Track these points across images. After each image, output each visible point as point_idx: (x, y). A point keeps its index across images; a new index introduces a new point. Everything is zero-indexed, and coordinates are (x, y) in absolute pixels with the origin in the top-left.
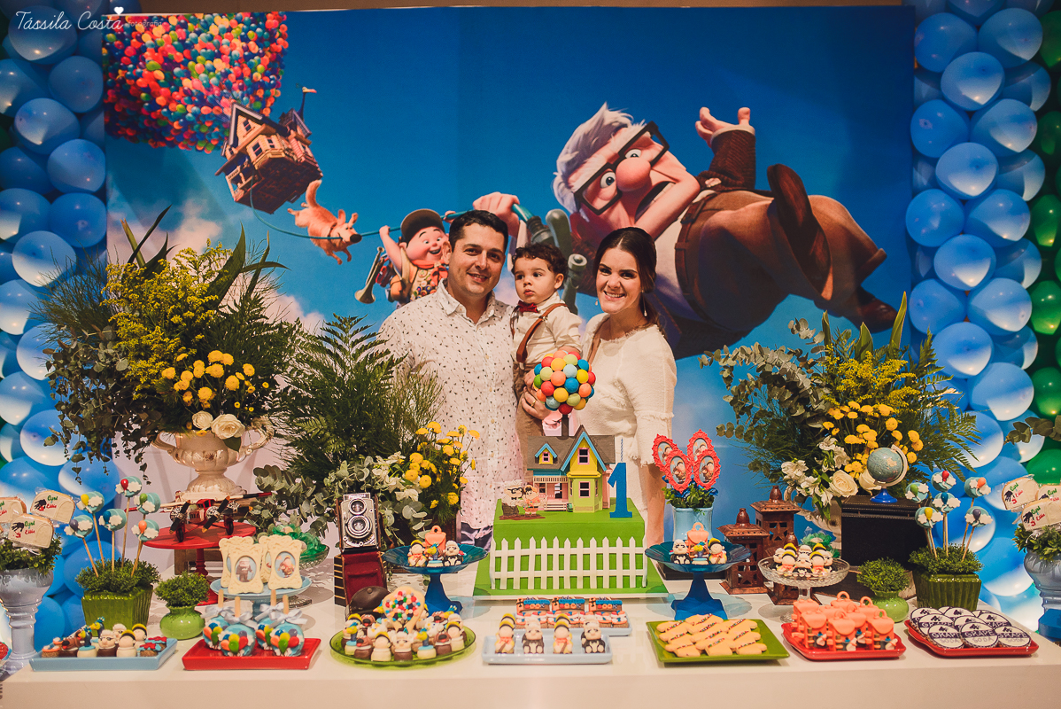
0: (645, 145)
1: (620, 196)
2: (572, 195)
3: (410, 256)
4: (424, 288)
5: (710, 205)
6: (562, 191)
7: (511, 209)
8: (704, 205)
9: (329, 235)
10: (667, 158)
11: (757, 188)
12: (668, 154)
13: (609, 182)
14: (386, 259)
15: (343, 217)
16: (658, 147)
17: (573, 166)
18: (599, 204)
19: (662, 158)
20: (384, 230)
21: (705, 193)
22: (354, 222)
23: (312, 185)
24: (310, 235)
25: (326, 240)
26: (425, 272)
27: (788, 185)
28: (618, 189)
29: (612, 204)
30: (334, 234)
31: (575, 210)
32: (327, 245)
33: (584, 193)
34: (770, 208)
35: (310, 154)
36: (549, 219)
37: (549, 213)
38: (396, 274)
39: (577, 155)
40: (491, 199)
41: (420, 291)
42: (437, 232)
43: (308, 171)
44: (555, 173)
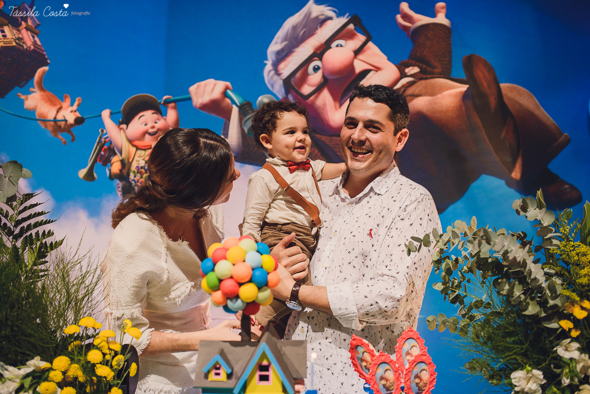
0: (350, 36)
1: (325, 83)
2: (281, 82)
3: (130, 137)
4: (142, 168)
5: (410, 91)
6: (272, 78)
7: (225, 94)
8: (404, 91)
9: (55, 118)
10: (369, 48)
11: (453, 76)
12: (370, 44)
13: (316, 69)
14: (107, 140)
15: (68, 101)
16: (361, 38)
17: (282, 55)
18: (306, 90)
19: (366, 47)
20: (106, 114)
21: (405, 81)
22: (78, 105)
23: (40, 71)
24: (37, 118)
25: (52, 123)
26: (143, 152)
27: (481, 74)
28: (324, 76)
29: (318, 90)
30: (60, 117)
31: (284, 95)
32: (53, 126)
33: (292, 80)
34: (465, 96)
35: (39, 43)
36: (260, 103)
37: (260, 98)
38: (115, 154)
39: (286, 45)
40: (205, 85)
41: (138, 170)
42: (156, 116)
43: (36, 58)
44: (266, 62)
